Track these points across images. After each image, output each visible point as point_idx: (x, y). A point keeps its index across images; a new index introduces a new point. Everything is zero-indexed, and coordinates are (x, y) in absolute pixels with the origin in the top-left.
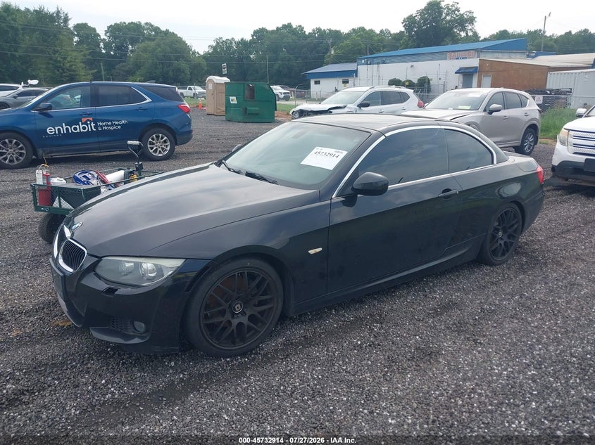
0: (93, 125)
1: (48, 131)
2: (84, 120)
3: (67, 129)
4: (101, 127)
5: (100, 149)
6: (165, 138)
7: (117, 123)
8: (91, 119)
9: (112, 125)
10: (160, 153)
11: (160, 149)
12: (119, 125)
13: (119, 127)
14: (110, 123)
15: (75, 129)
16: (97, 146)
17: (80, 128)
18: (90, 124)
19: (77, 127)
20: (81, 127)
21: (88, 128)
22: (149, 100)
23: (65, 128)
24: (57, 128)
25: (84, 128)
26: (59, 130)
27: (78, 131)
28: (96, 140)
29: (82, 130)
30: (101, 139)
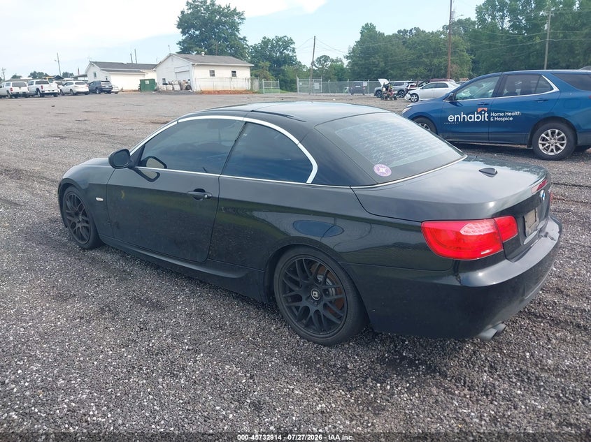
0: (486, 115)
1: (449, 118)
2: (479, 110)
3: (464, 117)
4: (494, 117)
5: (489, 139)
6: (563, 135)
7: (510, 114)
8: (486, 109)
9: (504, 116)
10: (552, 151)
11: (554, 147)
12: (511, 116)
13: (511, 119)
14: (502, 114)
15: (471, 118)
16: (486, 136)
17: (474, 118)
18: (484, 114)
19: (473, 116)
20: (476, 116)
21: (482, 118)
22: (556, 89)
23: (462, 116)
24: (456, 116)
25: (478, 118)
26: (458, 118)
27: (473, 120)
28: (486, 130)
29: (476, 120)
30: (492, 130)
